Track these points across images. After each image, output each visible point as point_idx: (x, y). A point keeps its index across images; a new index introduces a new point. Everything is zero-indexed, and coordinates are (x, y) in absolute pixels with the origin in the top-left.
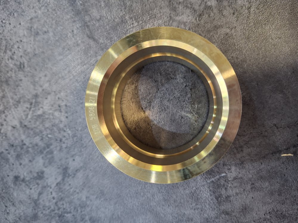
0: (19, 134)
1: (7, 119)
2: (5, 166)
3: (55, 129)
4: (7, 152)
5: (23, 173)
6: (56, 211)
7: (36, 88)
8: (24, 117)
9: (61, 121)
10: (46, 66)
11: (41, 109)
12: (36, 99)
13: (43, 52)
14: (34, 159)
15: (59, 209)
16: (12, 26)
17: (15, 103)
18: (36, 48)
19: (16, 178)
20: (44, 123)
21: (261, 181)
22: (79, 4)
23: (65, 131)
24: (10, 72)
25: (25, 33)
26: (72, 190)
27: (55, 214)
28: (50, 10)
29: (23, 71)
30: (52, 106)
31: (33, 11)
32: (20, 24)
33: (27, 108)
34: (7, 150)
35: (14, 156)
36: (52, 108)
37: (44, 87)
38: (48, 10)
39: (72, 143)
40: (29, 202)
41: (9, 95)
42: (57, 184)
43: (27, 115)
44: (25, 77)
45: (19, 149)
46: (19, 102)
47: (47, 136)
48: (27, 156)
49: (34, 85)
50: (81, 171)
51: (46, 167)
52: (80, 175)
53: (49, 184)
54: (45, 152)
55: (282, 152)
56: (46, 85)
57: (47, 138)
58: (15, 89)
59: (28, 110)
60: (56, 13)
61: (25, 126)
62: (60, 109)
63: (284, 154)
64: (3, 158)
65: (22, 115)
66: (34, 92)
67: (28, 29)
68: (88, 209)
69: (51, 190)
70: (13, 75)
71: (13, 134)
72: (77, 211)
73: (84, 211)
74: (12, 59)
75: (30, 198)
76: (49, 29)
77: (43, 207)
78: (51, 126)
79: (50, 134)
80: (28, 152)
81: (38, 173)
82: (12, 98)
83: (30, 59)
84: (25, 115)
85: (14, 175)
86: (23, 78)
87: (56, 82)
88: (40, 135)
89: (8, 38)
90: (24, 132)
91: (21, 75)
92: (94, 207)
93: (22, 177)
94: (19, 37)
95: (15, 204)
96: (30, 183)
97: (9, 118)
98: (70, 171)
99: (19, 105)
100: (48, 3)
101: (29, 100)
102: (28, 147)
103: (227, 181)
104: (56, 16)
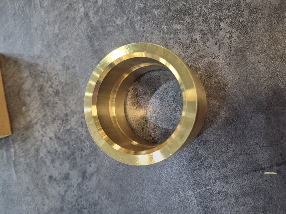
0: (54, 144)
1: (47, 132)
2: (44, 168)
3: (78, 140)
4: (46, 157)
5: (56, 174)
6: (76, 207)
7: (67, 109)
8: (58, 131)
9: (83, 135)
10: (73, 92)
11: (70, 125)
12: (66, 117)
13: (72, 82)
14: (63, 163)
15: (78, 205)
16: (52, 63)
17: (52, 120)
18: (67, 78)
19: (51, 177)
20: (71, 135)
21: (245, 197)
22: (96, 45)
23: (85, 142)
24: (50, 97)
25: (61, 68)
26: (88, 190)
27: (76, 208)
28: (77, 50)
29: (58, 96)
30: (77, 122)
31: (65, 51)
32: (57, 61)
33: (60, 124)
34: (45, 155)
35: (50, 160)
36: (77, 124)
37: (72, 108)
38: (76, 51)
39: (89, 152)
40: (58, 197)
41: (49, 114)
42: (78, 184)
43: (60, 129)
44: (60, 100)
45: (53, 155)
46: (55, 119)
47: (72, 146)
48: (58, 160)
49: (65, 107)
50: (95, 175)
51: (71, 170)
52: (94, 178)
53: (72, 184)
54: (70, 158)
55: (265, 170)
56: (73, 107)
57: (73, 148)
58: (53, 110)
59: (60, 125)
60: (81, 52)
61: (58, 137)
62: (82, 125)
63: (268, 172)
64: (43, 161)
65: (57, 129)
66: (65, 112)
67: (62, 65)
68: (99, 207)
69: (73, 189)
70: (52, 99)
71: (50, 144)
72: (91, 207)
73: (96, 208)
74: (51, 87)
75: (59, 194)
76: (76, 65)
77: (68, 202)
78: (75, 138)
79: (75, 144)
80: (59, 157)
81: (65, 174)
82: (51, 116)
83: (63, 87)
84: (58, 129)
85: (49, 175)
86: (58, 101)
87: (81, 104)
88: (68, 145)
89: (49, 72)
90: (57, 142)
91: (57, 99)
92: (104, 206)
93: (54, 177)
94: (56, 71)
95: (49, 198)
96: (59, 182)
97: (48, 131)
98: (87, 175)
99: (55, 121)
100: (76, 45)
101: (61, 118)
102: (59, 154)
103: (212, 194)
104: (81, 55)
